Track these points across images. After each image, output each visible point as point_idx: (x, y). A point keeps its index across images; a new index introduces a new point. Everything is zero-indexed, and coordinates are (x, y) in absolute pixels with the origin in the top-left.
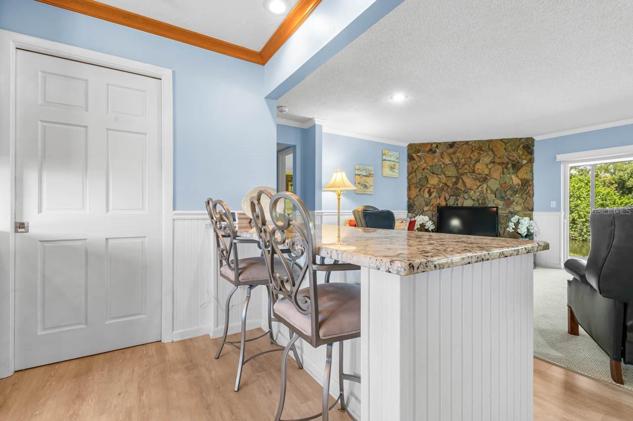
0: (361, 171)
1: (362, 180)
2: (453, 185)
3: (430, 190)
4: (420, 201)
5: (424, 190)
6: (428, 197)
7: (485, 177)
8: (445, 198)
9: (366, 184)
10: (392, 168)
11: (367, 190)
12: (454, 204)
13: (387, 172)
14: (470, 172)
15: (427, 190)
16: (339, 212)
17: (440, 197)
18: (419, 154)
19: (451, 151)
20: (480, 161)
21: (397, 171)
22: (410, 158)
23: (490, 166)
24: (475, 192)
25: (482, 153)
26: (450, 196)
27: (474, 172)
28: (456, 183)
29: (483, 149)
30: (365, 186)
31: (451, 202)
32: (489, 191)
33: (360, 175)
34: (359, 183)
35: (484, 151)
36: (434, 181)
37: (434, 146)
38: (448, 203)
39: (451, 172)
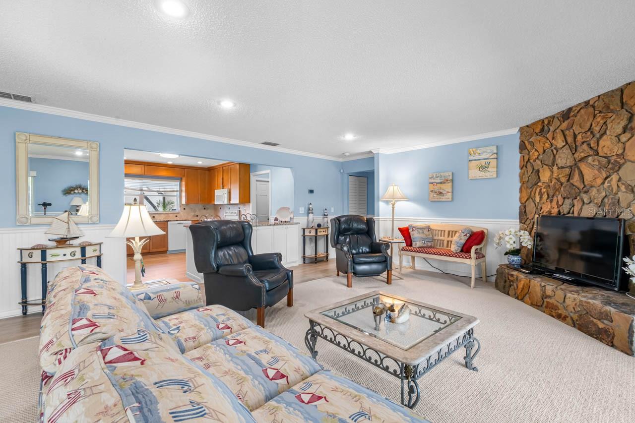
0: (434, 179)
1: (436, 188)
2: (568, 180)
3: (541, 190)
4: (531, 207)
5: (536, 190)
6: (538, 201)
7: (616, 161)
8: (558, 201)
9: (441, 191)
10: (482, 168)
11: (443, 197)
12: (569, 213)
13: (475, 173)
14: (591, 155)
15: (538, 190)
16: (393, 218)
17: (551, 201)
18: (531, 140)
19: (564, 125)
20: (608, 132)
21: (495, 170)
22: (523, 147)
23: (624, 138)
24: (598, 190)
25: (610, 115)
26: (564, 198)
27: (598, 154)
28: (570, 177)
29: (612, 107)
30: (440, 193)
31: (565, 209)
32: (623, 188)
33: (432, 183)
34: (432, 191)
35: (612, 111)
36: (545, 176)
37: (546, 122)
38: (561, 211)
39: (564, 158)
